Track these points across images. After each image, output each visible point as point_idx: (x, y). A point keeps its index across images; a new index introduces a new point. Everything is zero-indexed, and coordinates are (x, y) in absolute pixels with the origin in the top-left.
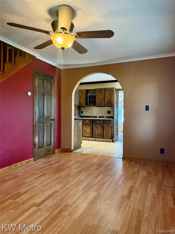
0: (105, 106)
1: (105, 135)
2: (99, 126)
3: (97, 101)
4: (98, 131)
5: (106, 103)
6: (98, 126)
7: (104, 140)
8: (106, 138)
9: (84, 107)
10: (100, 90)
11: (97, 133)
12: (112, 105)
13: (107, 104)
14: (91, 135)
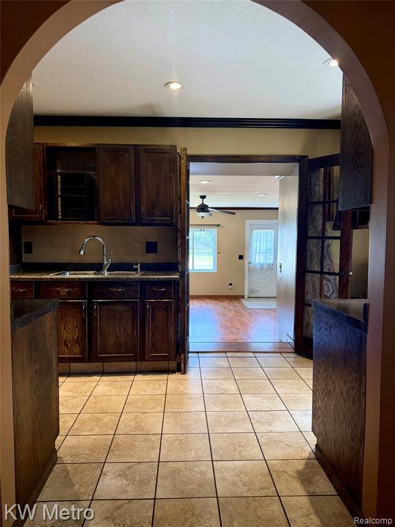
0: (140, 222)
1: (148, 346)
2: (120, 308)
3: (106, 199)
4: (116, 330)
5: (143, 209)
6: (115, 307)
7: (145, 365)
8: (155, 359)
9: (40, 223)
10: (117, 152)
11: (112, 339)
12: (172, 217)
13: (151, 214)
14: (82, 352)
